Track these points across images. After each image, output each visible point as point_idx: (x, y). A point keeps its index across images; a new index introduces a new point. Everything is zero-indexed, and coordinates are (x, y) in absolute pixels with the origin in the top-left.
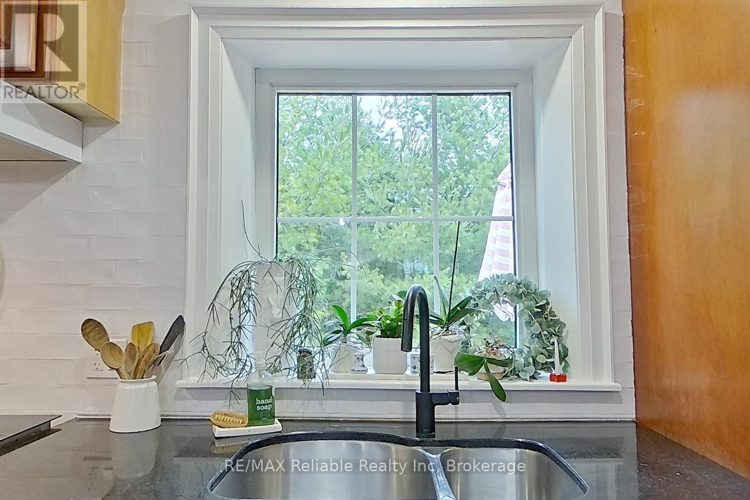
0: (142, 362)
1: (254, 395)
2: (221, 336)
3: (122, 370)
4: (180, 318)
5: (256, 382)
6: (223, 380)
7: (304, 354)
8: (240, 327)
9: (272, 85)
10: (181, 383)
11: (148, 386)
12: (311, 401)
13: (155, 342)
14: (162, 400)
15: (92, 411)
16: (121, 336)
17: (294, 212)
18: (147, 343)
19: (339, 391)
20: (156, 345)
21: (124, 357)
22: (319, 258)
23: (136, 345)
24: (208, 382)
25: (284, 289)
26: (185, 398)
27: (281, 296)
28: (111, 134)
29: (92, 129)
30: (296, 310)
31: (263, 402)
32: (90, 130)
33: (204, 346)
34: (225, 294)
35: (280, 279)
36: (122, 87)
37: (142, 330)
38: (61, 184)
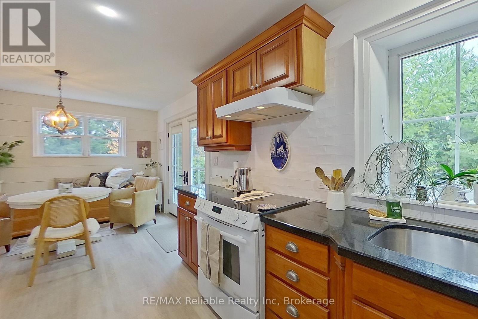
0: (337, 184)
1: (390, 204)
2: (372, 177)
3: (330, 186)
4: (353, 168)
5: (390, 198)
6: (373, 195)
7: (420, 188)
8: (382, 173)
9: (398, 56)
10: (353, 194)
11: (339, 194)
12: (425, 213)
13: (342, 177)
14: (346, 200)
15: (320, 200)
16: (329, 174)
17: (413, 117)
18: (339, 177)
19: (446, 210)
20: (343, 178)
21: (330, 182)
22: (430, 140)
23: (335, 177)
24: (366, 195)
25: (407, 156)
26: (356, 201)
27: (405, 159)
28: (322, 98)
30: (415, 166)
31: (395, 208)
32: (315, 98)
33: (364, 180)
34: (374, 158)
35: (404, 151)
36: (326, 79)
37: (337, 172)
38: (307, 120)
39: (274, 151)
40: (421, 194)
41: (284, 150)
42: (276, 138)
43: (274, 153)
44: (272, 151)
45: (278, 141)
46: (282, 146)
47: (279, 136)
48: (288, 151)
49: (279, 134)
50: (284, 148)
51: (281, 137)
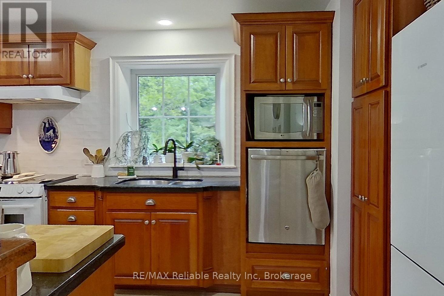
0: (99, 160)
1: (129, 168)
2: (120, 153)
3: (94, 162)
4: (109, 148)
5: (129, 165)
6: (121, 165)
7: (144, 158)
8: (125, 150)
9: (136, 75)
10: (110, 166)
11: (101, 166)
13: (102, 154)
14: (105, 171)
15: (86, 174)
16: (93, 153)
18: (100, 154)
19: (154, 168)
20: (103, 155)
21: (94, 158)
23: (97, 155)
24: (117, 166)
25: (138, 139)
26: (111, 170)
27: (138, 141)
28: (88, 94)
29: (83, 93)
30: (141, 145)
31: (131, 170)
32: (83, 94)
33: (116, 156)
34: (121, 141)
35: (137, 136)
36: (91, 80)
37: (99, 151)
38: (75, 110)
39: (42, 135)
40: (145, 161)
41: (54, 134)
42: (45, 124)
43: (42, 137)
44: (40, 135)
45: (47, 126)
46: (52, 130)
47: (48, 121)
48: (57, 135)
49: (48, 120)
50: (54, 132)
51: (50, 122)
